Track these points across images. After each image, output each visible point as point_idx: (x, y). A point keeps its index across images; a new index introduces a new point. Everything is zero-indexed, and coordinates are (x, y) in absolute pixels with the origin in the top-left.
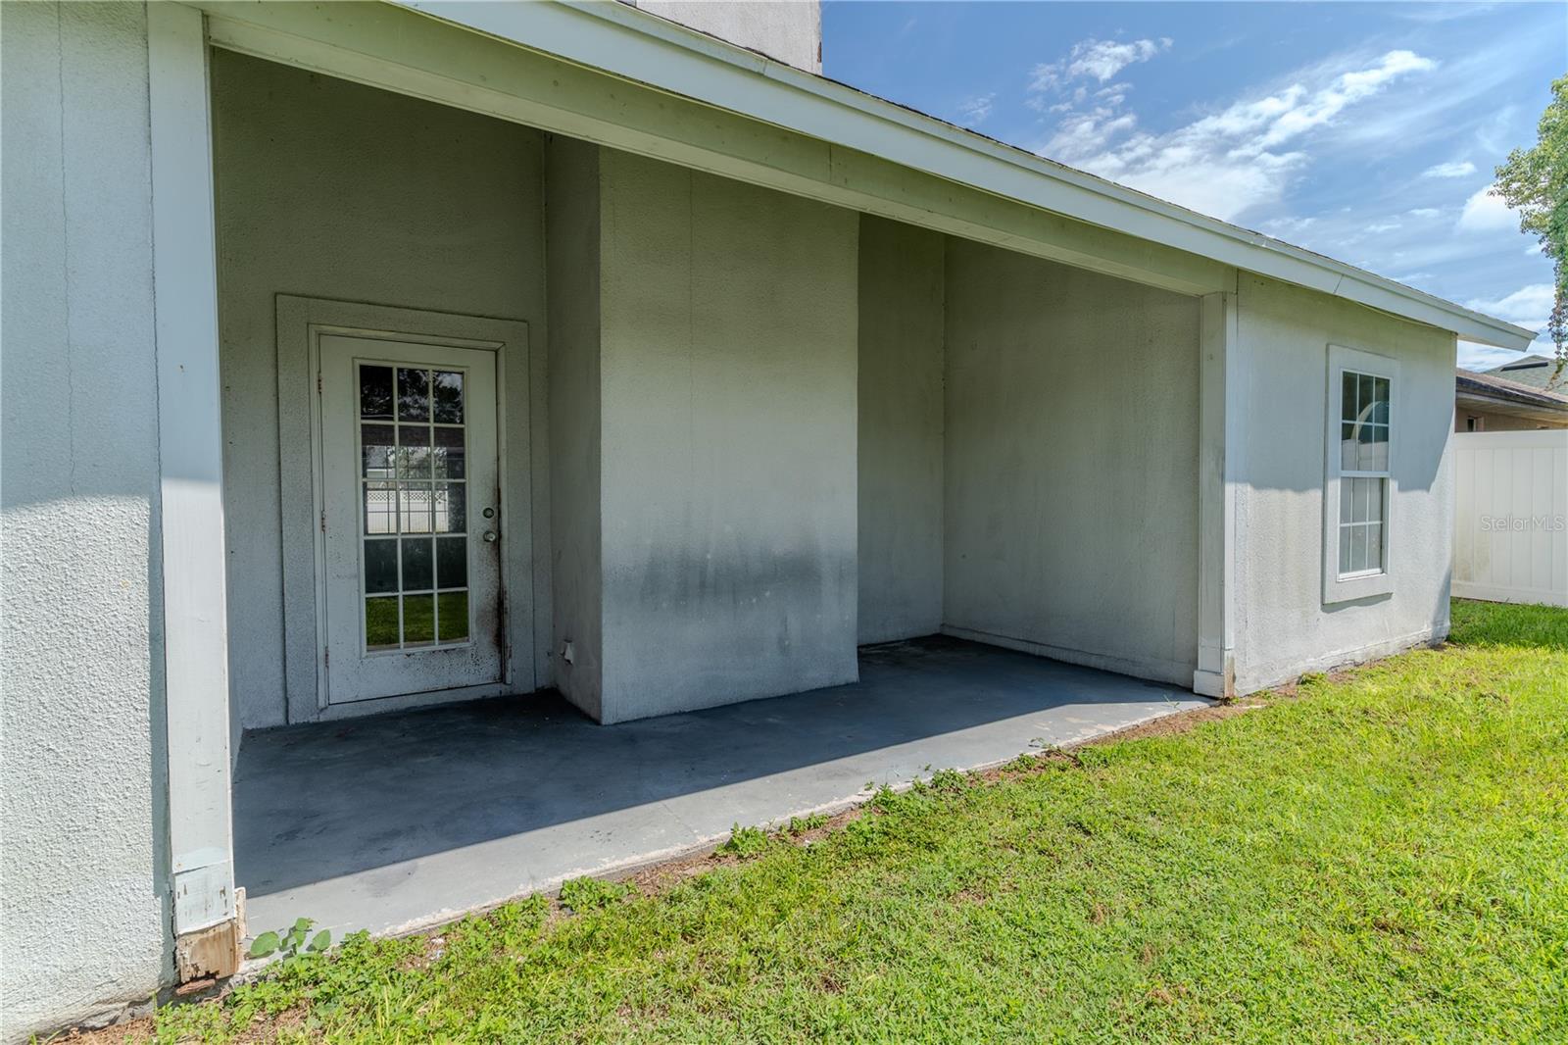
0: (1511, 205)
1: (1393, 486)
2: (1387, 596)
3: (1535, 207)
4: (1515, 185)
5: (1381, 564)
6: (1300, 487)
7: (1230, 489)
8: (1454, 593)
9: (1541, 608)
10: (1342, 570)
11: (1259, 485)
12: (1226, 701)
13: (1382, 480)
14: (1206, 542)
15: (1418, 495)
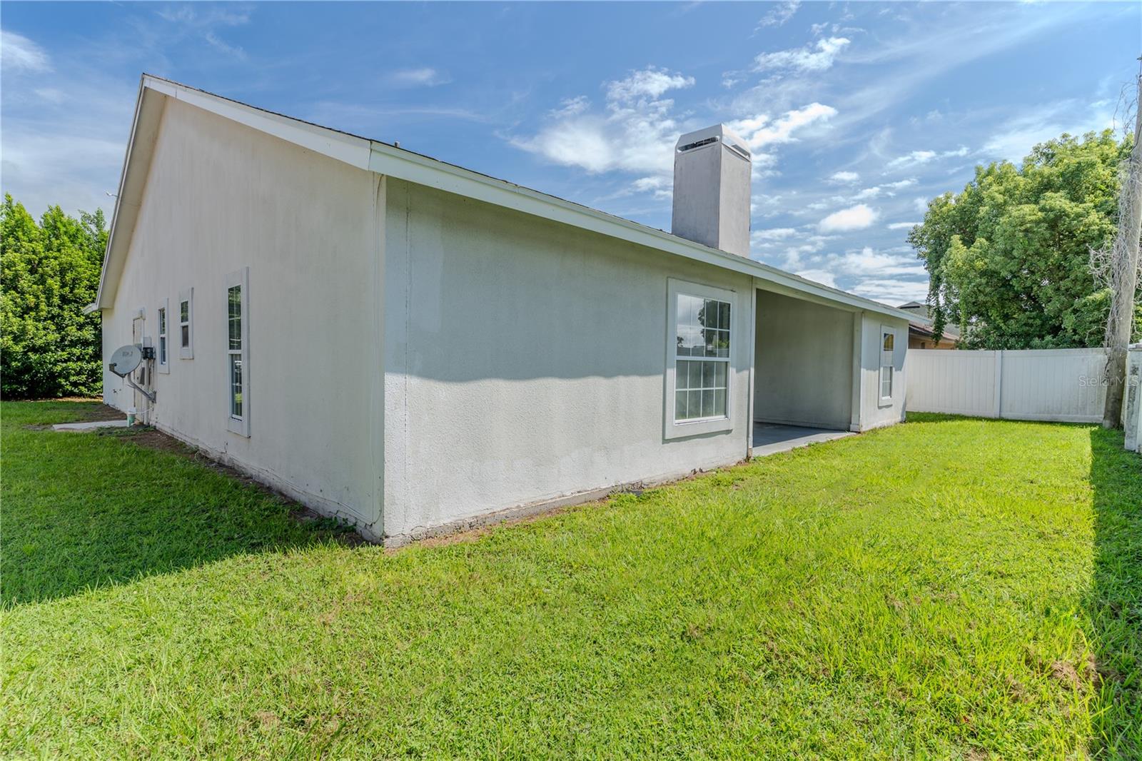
0: (914, 248)
1: (894, 369)
2: (891, 406)
3: (923, 249)
4: (915, 240)
5: (890, 395)
6: (875, 370)
7: (862, 370)
8: (907, 410)
9: (930, 413)
10: (883, 396)
11: (867, 370)
12: (859, 433)
13: (891, 368)
14: (855, 385)
15: (899, 372)
